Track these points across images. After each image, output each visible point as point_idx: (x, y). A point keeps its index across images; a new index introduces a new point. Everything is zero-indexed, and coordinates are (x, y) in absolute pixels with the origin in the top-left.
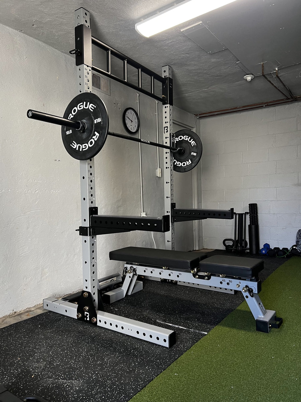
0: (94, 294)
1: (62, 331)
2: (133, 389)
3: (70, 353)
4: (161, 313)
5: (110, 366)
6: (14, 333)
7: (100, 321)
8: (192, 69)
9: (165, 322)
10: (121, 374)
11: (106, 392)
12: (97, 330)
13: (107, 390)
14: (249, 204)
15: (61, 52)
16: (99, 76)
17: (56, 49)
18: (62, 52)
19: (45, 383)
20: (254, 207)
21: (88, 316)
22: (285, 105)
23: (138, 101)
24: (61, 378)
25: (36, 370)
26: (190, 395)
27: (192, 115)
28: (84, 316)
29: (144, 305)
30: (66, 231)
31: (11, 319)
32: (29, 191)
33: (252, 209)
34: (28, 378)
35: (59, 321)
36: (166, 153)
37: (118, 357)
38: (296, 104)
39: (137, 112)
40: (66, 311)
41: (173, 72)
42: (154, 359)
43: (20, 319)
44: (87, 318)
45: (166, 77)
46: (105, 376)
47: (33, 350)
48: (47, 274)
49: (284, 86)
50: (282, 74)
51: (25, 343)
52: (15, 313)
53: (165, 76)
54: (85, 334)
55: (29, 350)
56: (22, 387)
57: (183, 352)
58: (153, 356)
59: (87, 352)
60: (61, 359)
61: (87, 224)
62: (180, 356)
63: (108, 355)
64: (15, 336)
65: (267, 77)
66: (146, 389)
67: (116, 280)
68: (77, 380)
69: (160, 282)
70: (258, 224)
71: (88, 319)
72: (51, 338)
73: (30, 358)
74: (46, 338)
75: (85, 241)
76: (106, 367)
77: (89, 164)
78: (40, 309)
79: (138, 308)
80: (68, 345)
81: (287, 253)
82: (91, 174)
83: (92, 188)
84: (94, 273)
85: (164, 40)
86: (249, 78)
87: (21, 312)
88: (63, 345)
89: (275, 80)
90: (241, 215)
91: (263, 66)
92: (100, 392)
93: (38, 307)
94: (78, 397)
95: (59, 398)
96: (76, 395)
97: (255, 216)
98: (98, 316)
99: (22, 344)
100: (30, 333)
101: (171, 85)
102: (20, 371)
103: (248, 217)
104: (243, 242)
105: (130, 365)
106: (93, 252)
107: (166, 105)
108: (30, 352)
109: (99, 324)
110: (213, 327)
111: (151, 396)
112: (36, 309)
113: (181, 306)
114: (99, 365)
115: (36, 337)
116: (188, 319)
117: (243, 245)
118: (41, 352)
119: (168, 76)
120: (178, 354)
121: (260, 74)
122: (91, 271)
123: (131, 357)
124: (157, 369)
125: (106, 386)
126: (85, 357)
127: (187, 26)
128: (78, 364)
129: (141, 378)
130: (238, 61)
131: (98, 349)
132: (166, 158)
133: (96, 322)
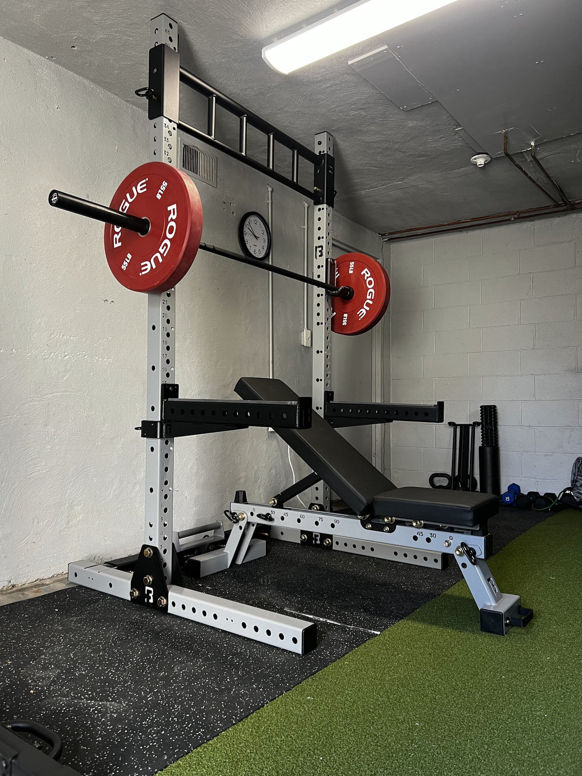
0: (165, 551)
1: (99, 620)
2: (222, 720)
3: (109, 657)
4: (296, 596)
5: (184, 680)
6: (7, 620)
7: (174, 604)
8: (372, 140)
9: (300, 612)
10: (204, 694)
11: (168, 724)
12: (168, 620)
13: (172, 720)
14: (481, 407)
15: (125, 101)
16: (197, 150)
17: (116, 94)
18: (128, 101)
19: (54, 704)
20: (491, 412)
21: (151, 595)
22: (553, 219)
23: (270, 201)
24: (85, 698)
25: (39, 681)
26: (333, 734)
27: (375, 234)
28: (144, 595)
29: (264, 582)
30: (121, 437)
31: (5, 597)
32: (52, 354)
33: (486, 415)
34: (23, 695)
35: (95, 603)
36: (318, 295)
37: (200, 667)
38: (574, 216)
39: (267, 221)
40: (111, 585)
41: (335, 145)
42: (269, 672)
43: (21, 598)
44: (150, 598)
45: (322, 153)
46: (171, 697)
47: (38, 650)
48: (79, 516)
49: (548, 177)
50: (545, 154)
51: (24, 637)
52: (13, 586)
53: (320, 152)
54: (142, 627)
55: (30, 648)
56: (8, 709)
57: (329, 662)
58: (269, 667)
59: (142, 656)
60: (91, 666)
61: (156, 416)
62: (321, 669)
63: (181, 662)
64: (8, 624)
65: (515, 159)
66: (249, 721)
67: (214, 536)
68: (116, 702)
69: (299, 544)
70: (498, 445)
71: (151, 601)
72: (77, 631)
73: (31, 662)
74: (67, 630)
75: (152, 449)
76: (175, 682)
77: (165, 302)
78: (62, 583)
79: (250, 587)
80: (107, 643)
81: (554, 503)
82: (168, 321)
83: (168, 348)
84: (166, 510)
85: (318, 82)
86: (480, 161)
87: (24, 586)
88: (98, 642)
89: (531, 166)
90: (465, 428)
91: (506, 137)
92: (158, 724)
93: (59, 578)
94: (115, 730)
95: (76, 731)
96: (110, 726)
97: (491, 430)
98: (170, 594)
99: (18, 639)
100: (36, 620)
101: (331, 169)
102: (7, 683)
103: (478, 431)
104: (469, 480)
105: (222, 680)
106: (166, 469)
107: (321, 206)
108: (32, 652)
109: (171, 610)
110: (393, 624)
111: (256, 732)
112: (54, 582)
113: (335, 586)
114: (161, 678)
115: (48, 628)
116: (346, 608)
117: (468, 487)
118: (53, 653)
119: (325, 152)
120: (317, 665)
121: (500, 153)
122: (161, 506)
123: (227, 667)
124: (274, 689)
125: (171, 713)
126: (138, 663)
127: (359, 54)
128: (122, 674)
129: (240, 703)
130: (459, 126)
131: (164, 651)
132: (318, 305)
133: (167, 605)
